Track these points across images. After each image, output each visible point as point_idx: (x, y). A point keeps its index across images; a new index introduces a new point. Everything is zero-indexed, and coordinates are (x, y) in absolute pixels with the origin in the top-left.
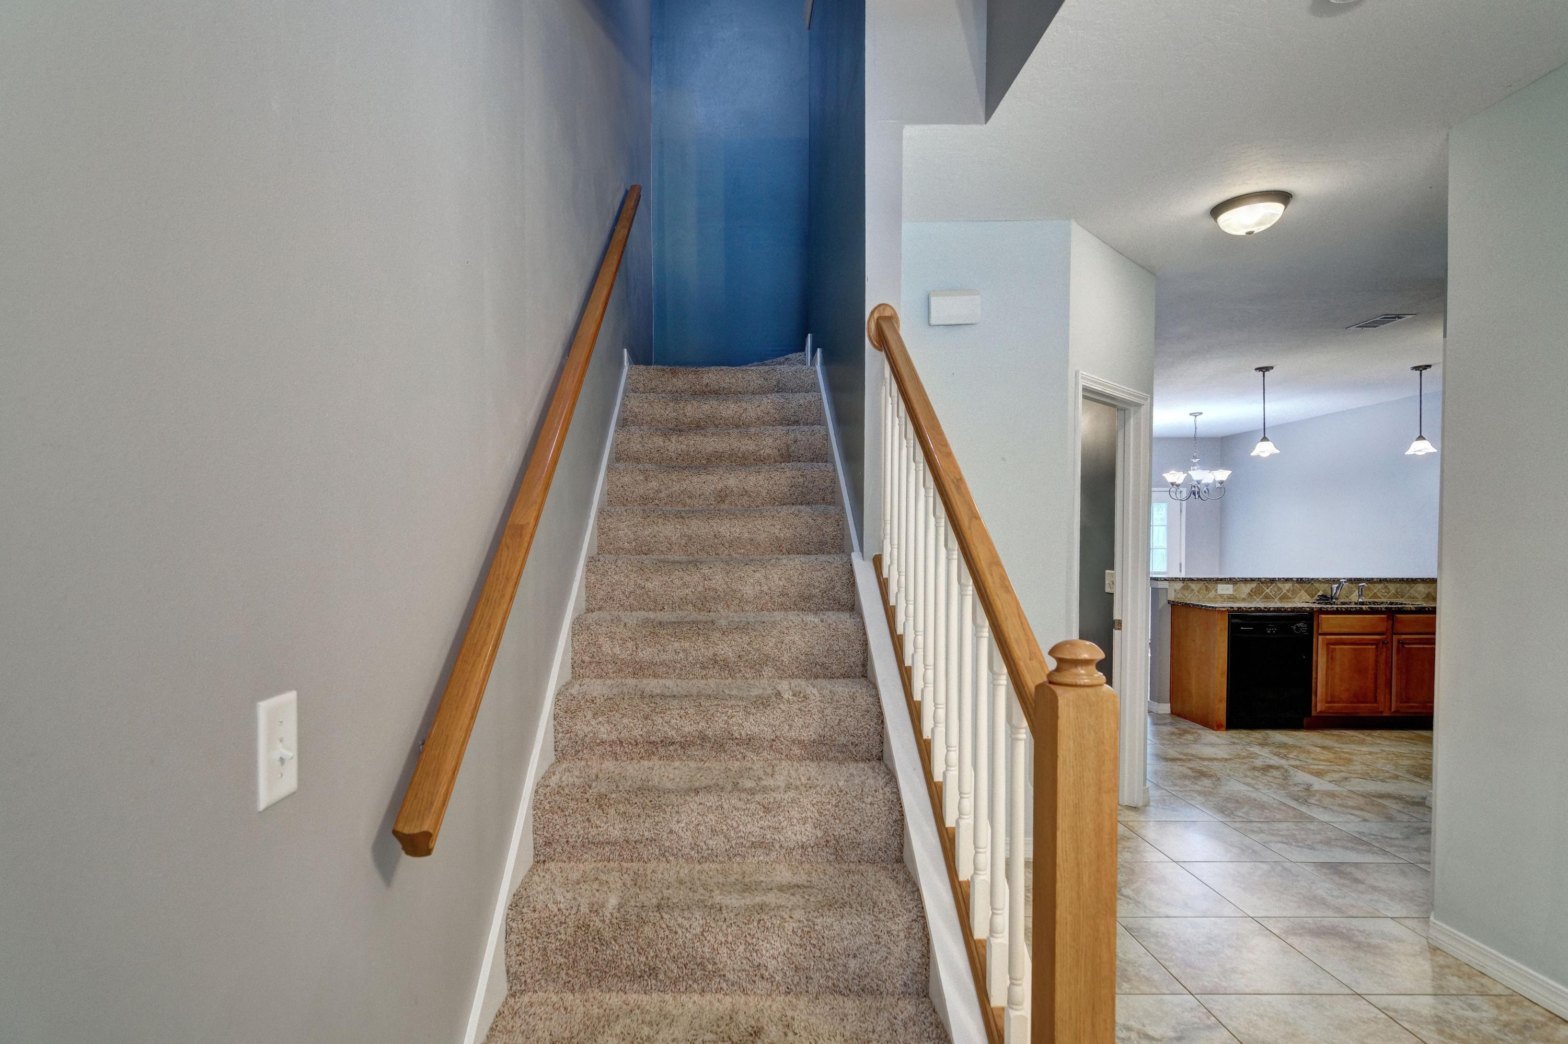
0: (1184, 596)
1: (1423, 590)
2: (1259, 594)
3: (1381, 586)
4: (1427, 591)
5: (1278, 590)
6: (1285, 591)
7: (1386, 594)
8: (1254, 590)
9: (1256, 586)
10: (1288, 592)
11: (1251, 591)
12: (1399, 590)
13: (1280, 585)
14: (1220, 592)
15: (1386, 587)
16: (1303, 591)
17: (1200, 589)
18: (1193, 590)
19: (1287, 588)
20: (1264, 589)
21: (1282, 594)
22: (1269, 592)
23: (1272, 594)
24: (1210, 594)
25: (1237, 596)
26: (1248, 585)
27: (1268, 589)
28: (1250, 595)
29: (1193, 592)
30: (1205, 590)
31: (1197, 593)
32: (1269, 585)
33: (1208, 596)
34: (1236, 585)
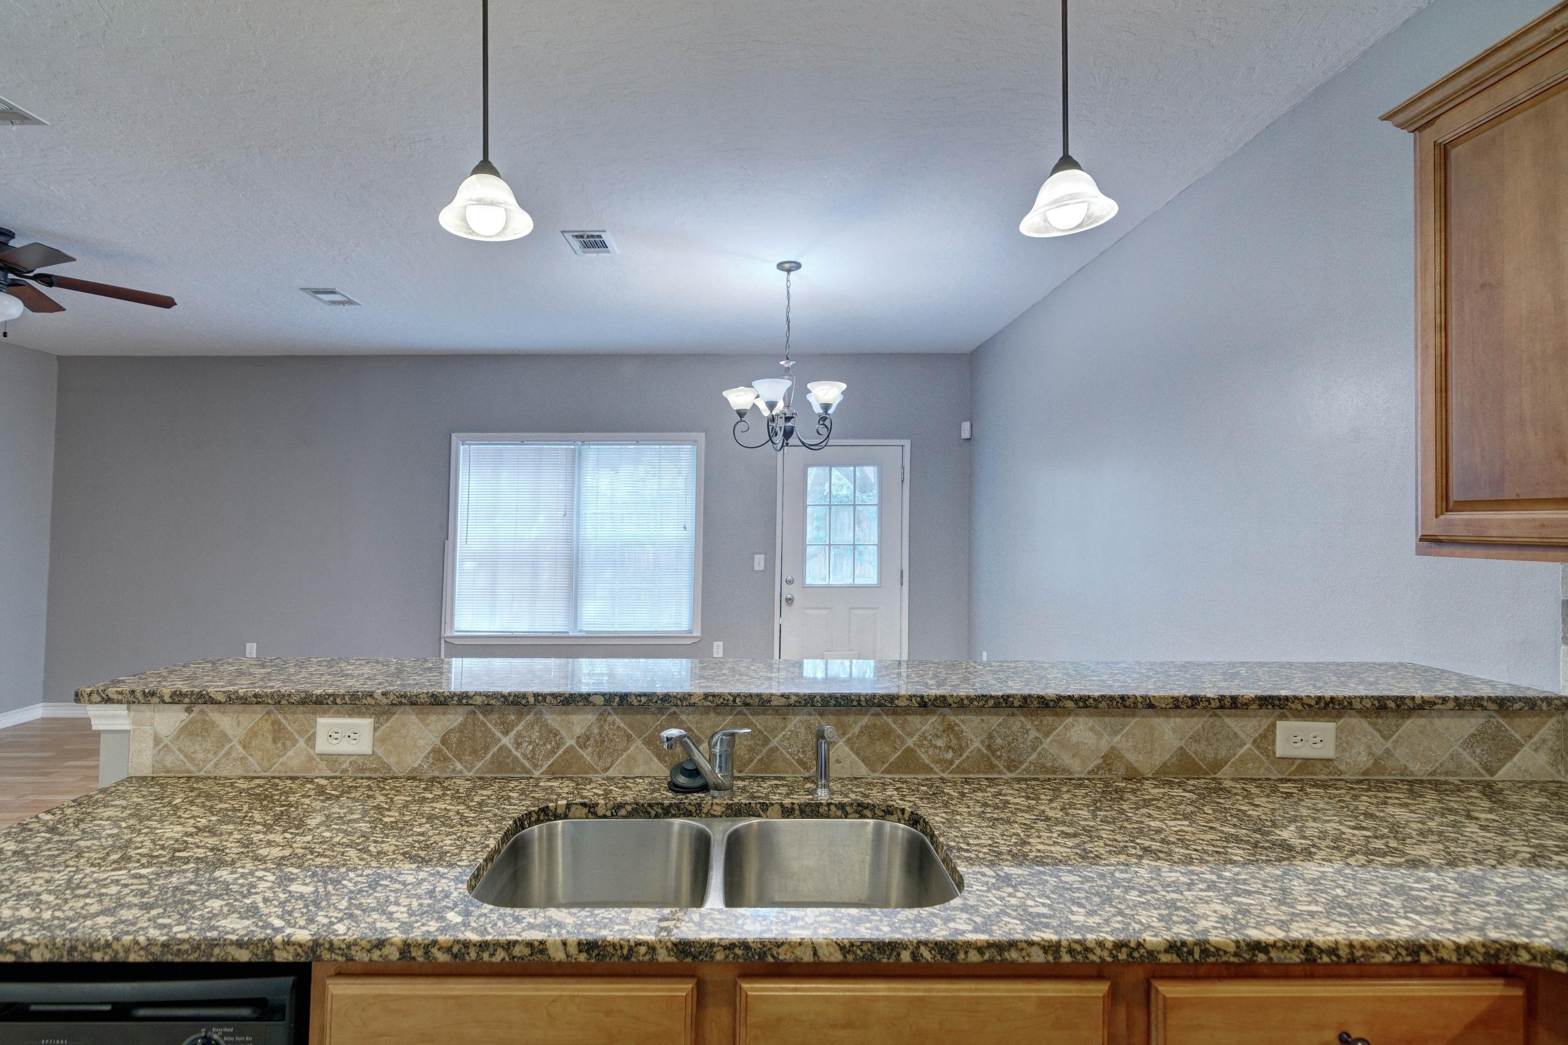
0: (192, 760)
1: (1089, 739)
2: (474, 752)
3: (930, 724)
4: (1104, 745)
5: (547, 741)
6: (572, 742)
7: (949, 755)
8: (454, 738)
9: (463, 725)
10: (584, 746)
11: (444, 741)
12: (999, 741)
13: (553, 719)
14: (323, 745)
15: (950, 728)
16: (639, 742)
17: (253, 733)
18: (224, 738)
19: (578, 730)
20: (494, 735)
21: (561, 752)
22: (510, 747)
23: (524, 755)
24: (290, 753)
25: (391, 761)
26: (433, 718)
27: (506, 733)
28: (438, 756)
29: (227, 747)
30: (270, 737)
31: (241, 750)
32: (513, 717)
33: (282, 760)
34: (387, 720)
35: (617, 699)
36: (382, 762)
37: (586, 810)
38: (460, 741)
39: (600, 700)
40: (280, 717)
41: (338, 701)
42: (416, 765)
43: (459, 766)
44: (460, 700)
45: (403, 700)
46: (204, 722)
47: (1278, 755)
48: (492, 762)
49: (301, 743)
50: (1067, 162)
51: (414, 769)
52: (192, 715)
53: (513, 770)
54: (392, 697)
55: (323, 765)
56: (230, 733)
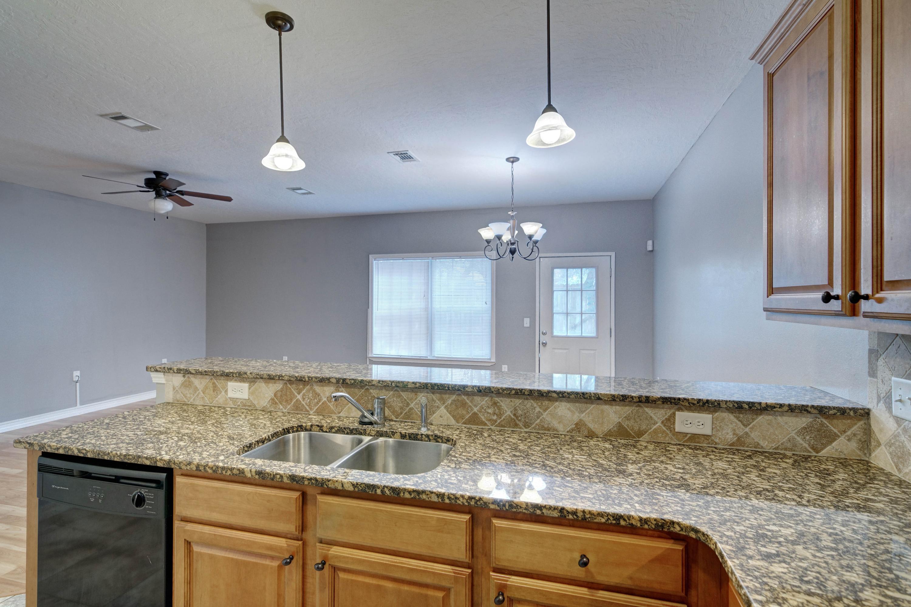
0: (186, 397)
2: (287, 401)
5: (315, 398)
6: (325, 399)
8: (279, 394)
9: (282, 389)
11: (275, 395)
13: (318, 388)
14: (231, 394)
17: (206, 388)
18: (196, 389)
19: (328, 394)
20: (294, 394)
21: (321, 403)
22: (301, 399)
23: (306, 404)
24: (219, 397)
25: (256, 402)
26: (271, 385)
27: (299, 394)
28: (273, 402)
29: (198, 392)
30: (212, 389)
31: (202, 394)
32: (301, 387)
33: (217, 399)
34: (254, 385)
35: (341, 381)
36: (252, 403)
37: (319, 428)
38: (281, 396)
39: (334, 381)
40: (215, 381)
41: (234, 375)
42: (265, 405)
43: (281, 407)
44: (279, 378)
45: (258, 376)
46: (189, 382)
47: (676, 431)
48: (294, 406)
49: (223, 393)
50: (550, 108)
51: (264, 407)
52: (186, 378)
53: (302, 410)
54: (253, 375)
55: (231, 402)
56: (198, 386)
